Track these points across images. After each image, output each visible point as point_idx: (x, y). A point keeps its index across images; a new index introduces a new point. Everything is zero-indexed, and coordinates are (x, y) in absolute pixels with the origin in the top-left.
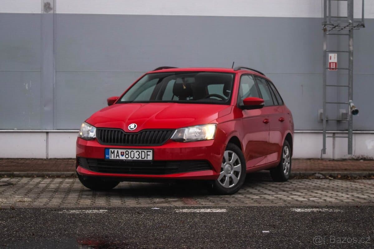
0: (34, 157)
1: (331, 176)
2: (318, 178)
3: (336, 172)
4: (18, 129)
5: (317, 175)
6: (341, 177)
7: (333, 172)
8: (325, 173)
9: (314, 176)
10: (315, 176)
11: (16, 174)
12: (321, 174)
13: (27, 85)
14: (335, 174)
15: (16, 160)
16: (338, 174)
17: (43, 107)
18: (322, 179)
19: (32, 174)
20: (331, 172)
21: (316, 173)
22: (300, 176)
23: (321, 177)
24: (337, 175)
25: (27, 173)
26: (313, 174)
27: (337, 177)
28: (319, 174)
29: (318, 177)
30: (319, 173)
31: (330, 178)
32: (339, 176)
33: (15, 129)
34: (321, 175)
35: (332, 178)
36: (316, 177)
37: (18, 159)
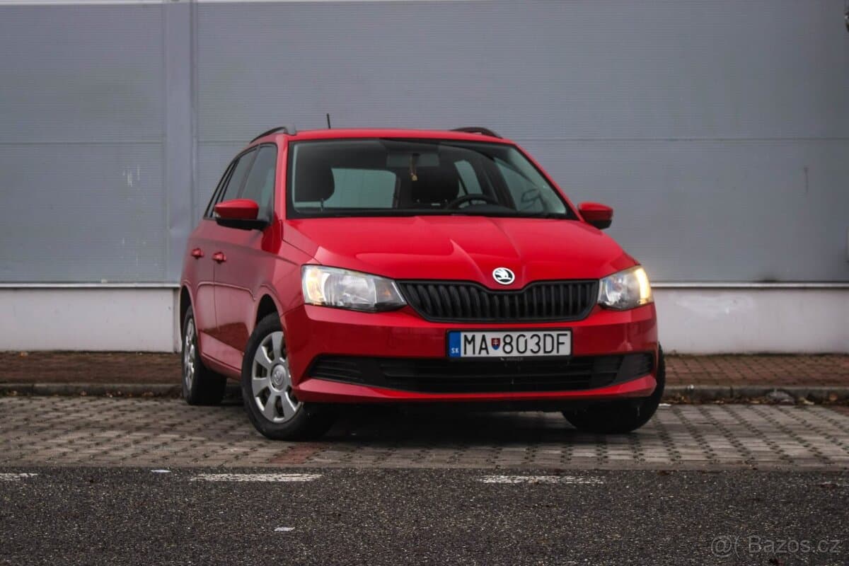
0: (145, 348)
1: (810, 398)
2: (776, 402)
3: (826, 388)
4: (109, 282)
5: (775, 394)
6: (836, 401)
7: (817, 388)
8: (797, 391)
9: (767, 398)
10: (769, 396)
11: (40, 388)
12: (786, 391)
13: (130, 177)
14: (821, 391)
15: (102, 355)
16: (830, 393)
17: (168, 227)
18: (786, 404)
19: (77, 388)
20: (810, 388)
21: (772, 391)
22: (732, 396)
23: (787, 400)
24: (828, 396)
25: (66, 387)
26: (766, 392)
27: (828, 400)
28: (779, 393)
29: (775, 400)
30: (779, 390)
31: (806, 402)
32: (833, 399)
33: (103, 281)
34: (787, 396)
35: (812, 403)
36: (771, 400)
37: (106, 353)
